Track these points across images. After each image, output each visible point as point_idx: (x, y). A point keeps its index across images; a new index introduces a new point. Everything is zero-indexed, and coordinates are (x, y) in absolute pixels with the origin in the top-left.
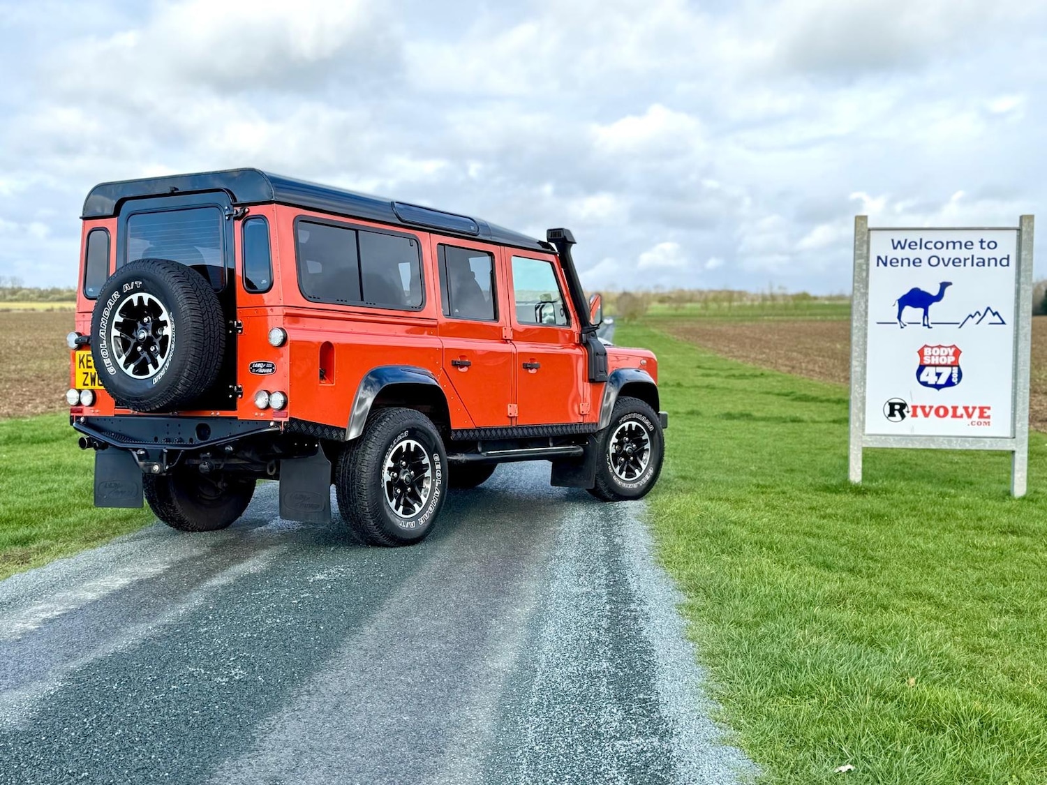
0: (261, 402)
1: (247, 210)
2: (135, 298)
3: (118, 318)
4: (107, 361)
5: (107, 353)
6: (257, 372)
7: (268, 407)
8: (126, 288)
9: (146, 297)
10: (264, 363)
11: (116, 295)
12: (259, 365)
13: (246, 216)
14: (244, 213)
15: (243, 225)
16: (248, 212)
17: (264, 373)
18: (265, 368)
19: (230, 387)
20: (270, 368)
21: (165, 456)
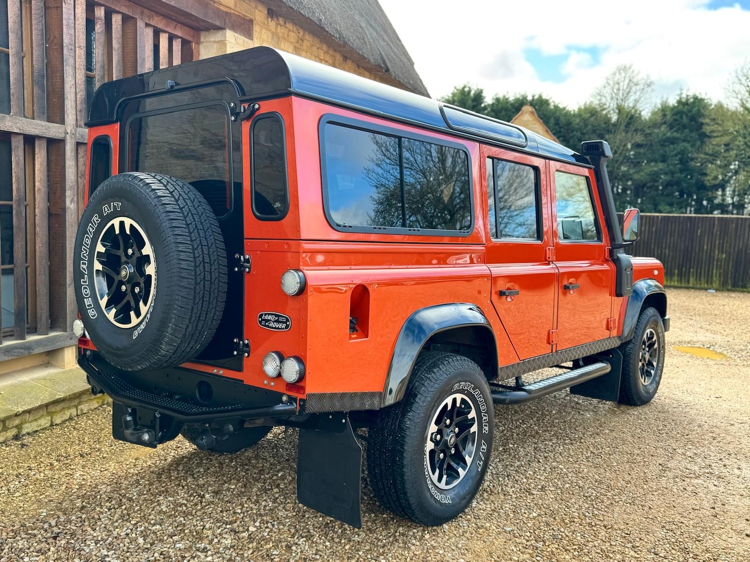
0: (271, 367)
1: (257, 106)
2: (116, 222)
3: (100, 248)
4: (88, 302)
5: (88, 291)
6: (268, 326)
7: (279, 375)
8: (106, 210)
9: (128, 222)
10: (276, 316)
11: (95, 218)
12: (270, 317)
13: (257, 113)
14: (254, 111)
15: (253, 127)
16: (259, 109)
17: (275, 328)
18: (277, 321)
19: (235, 340)
20: (283, 322)
21: (158, 421)
